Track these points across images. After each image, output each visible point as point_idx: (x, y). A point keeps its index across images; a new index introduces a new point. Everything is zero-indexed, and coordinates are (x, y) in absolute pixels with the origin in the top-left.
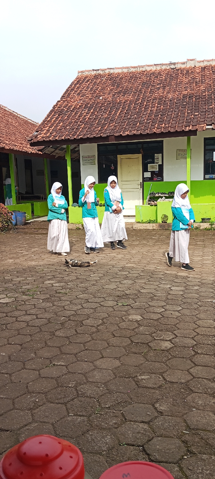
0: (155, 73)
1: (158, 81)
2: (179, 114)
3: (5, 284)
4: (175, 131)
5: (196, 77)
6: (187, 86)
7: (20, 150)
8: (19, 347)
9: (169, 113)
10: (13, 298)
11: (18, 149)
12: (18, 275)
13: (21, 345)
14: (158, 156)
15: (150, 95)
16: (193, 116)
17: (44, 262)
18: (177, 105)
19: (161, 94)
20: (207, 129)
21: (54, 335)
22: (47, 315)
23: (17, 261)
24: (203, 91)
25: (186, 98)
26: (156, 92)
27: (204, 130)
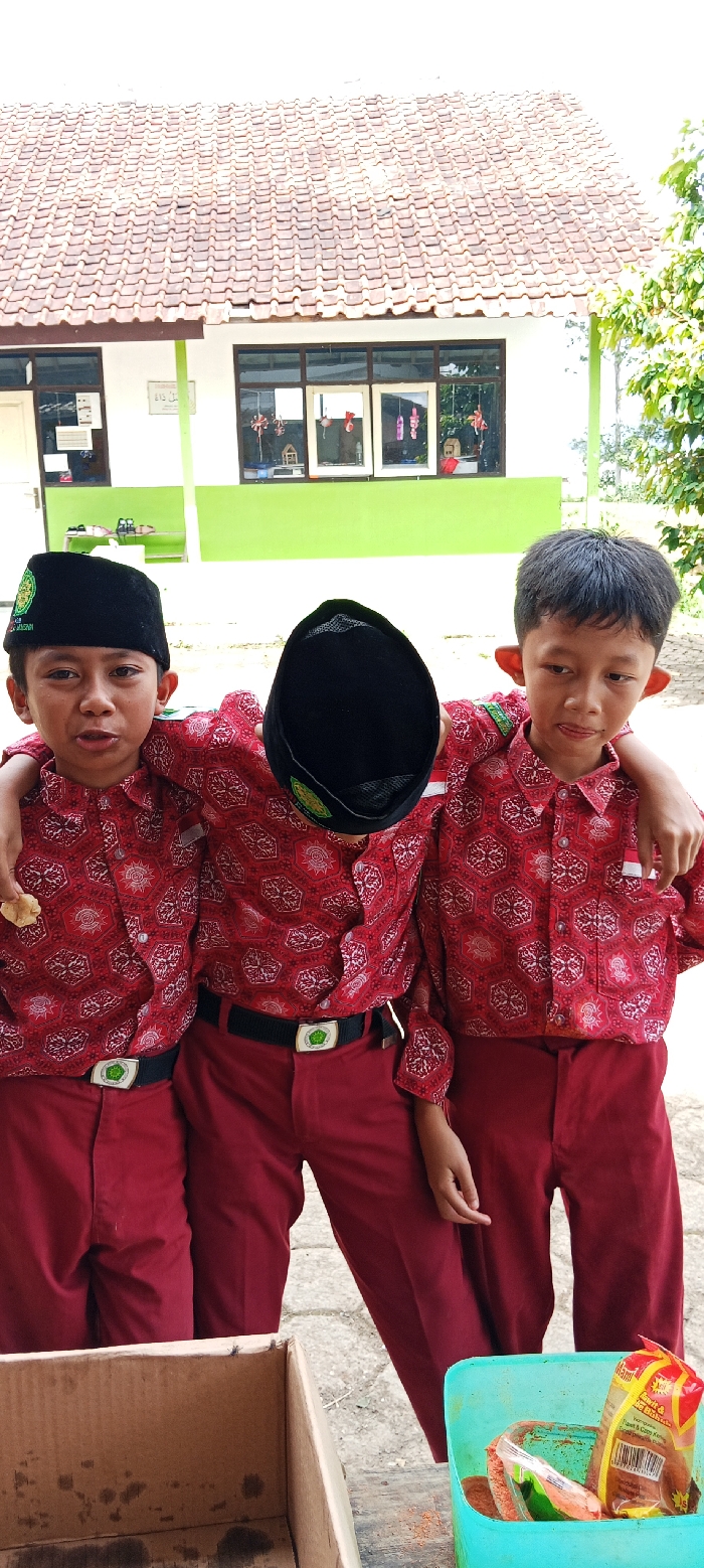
0: (65, 112)
1: (75, 144)
2: (146, 262)
4: (129, 320)
5: (202, 141)
6: (172, 167)
9: (112, 259)
14: (87, 401)
15: (48, 190)
16: (188, 273)
18: (137, 230)
19: (87, 191)
20: (232, 320)
24: (222, 188)
25: (168, 208)
26: (68, 184)
27: (224, 322)
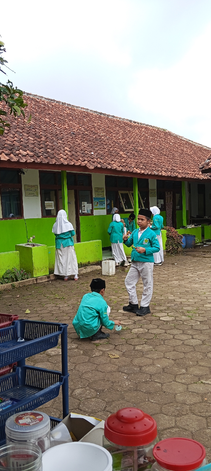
3: (168, 303)
7: (192, 177)
8: (173, 362)
10: (173, 317)
11: (190, 177)
12: (181, 296)
13: (175, 360)
17: (208, 286)
21: (206, 356)
22: (202, 337)
23: (183, 283)
